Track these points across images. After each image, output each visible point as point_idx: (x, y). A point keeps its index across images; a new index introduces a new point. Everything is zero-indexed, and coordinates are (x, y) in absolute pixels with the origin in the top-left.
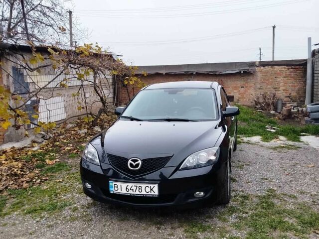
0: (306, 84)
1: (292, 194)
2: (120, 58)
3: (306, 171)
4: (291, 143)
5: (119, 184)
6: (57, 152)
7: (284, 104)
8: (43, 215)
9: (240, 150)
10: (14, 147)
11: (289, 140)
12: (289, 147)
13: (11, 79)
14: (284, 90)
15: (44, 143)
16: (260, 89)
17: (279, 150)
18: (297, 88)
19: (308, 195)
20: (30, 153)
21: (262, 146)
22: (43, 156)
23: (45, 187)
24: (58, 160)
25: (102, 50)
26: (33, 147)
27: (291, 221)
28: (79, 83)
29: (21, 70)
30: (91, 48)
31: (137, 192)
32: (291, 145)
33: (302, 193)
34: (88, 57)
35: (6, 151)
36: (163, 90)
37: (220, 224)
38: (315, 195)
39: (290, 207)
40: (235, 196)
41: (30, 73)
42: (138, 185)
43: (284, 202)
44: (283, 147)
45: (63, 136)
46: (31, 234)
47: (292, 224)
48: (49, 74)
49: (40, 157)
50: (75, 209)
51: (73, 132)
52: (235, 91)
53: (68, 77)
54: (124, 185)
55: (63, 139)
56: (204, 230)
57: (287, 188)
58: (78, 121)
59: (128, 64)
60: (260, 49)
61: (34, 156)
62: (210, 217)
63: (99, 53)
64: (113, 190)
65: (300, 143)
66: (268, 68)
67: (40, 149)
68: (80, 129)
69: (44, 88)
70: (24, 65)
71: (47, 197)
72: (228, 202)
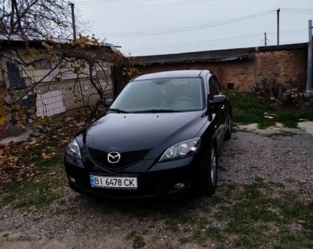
0: (306, 69)
1: (280, 182)
2: (118, 49)
3: (298, 158)
4: (287, 129)
5: (99, 178)
6: (54, 145)
7: (284, 90)
8: (31, 208)
9: (235, 139)
10: (12, 142)
11: (285, 126)
12: (285, 134)
13: (6, 75)
14: (284, 75)
15: (41, 137)
16: (259, 75)
17: (274, 137)
18: (298, 72)
19: (296, 183)
20: (27, 147)
21: (257, 134)
22: (40, 150)
23: (38, 181)
24: (54, 153)
25: (99, 41)
26: (31, 141)
27: (274, 211)
28: (75, 76)
29: (16, 65)
30: (87, 40)
31: (117, 186)
32: (286, 132)
33: (290, 181)
34: (84, 49)
35: (4, 146)
36: (150, 81)
37: (202, 215)
38: (304, 183)
39: (275, 196)
40: (222, 186)
41: (25, 68)
42: (118, 178)
43: (270, 192)
44: (279, 134)
45: (61, 130)
46: (17, 228)
47: (275, 214)
48: (45, 68)
49: (36, 151)
50: (63, 202)
51: (71, 125)
52: (235, 78)
53: (63, 70)
54: (104, 179)
55: (61, 132)
56: (185, 221)
57: (276, 176)
58: (77, 114)
59: (126, 55)
60: (265, 34)
61: (31, 149)
62: (193, 208)
63: (96, 44)
64: (94, 184)
65: (296, 130)
66: (268, 54)
67: (38, 143)
68: (78, 122)
69: (39, 82)
70: (19, 60)
71: (38, 191)
72: (214, 192)
